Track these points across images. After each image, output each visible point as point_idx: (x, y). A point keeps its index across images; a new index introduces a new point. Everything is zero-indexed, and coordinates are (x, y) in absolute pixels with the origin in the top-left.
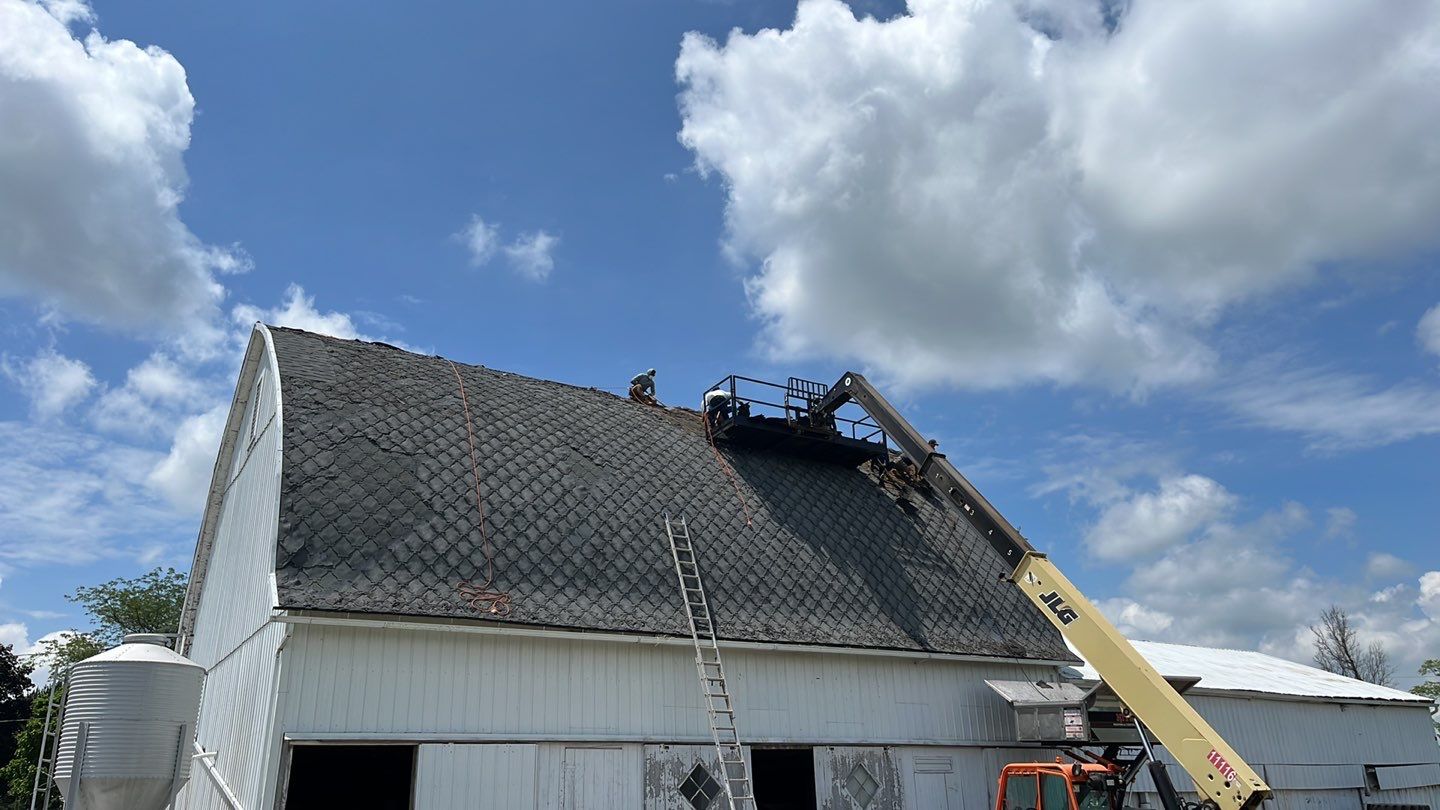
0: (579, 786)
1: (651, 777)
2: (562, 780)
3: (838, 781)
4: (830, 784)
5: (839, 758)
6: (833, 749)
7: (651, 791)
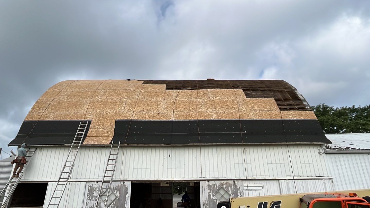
3: (211, 194)
4: (207, 195)
5: (212, 186)
6: (208, 182)
7: (89, 197)
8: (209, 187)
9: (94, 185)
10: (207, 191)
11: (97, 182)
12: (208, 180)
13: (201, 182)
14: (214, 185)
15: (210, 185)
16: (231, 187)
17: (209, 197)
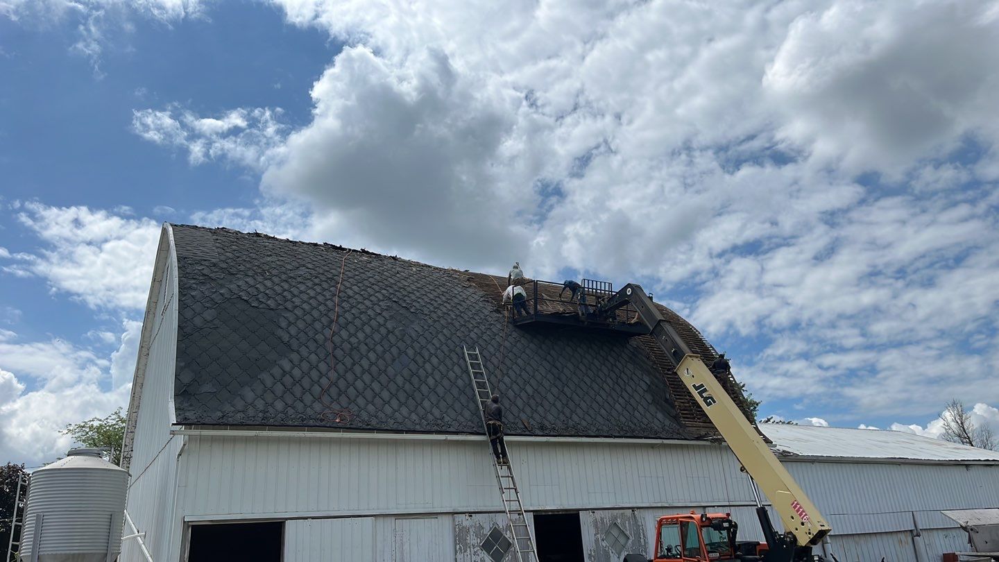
0: (406, 547)
1: (460, 537)
2: (394, 543)
3: (599, 536)
4: (593, 539)
5: (599, 519)
6: (594, 512)
7: (460, 548)
8: (595, 522)
9: (465, 521)
10: (593, 531)
11: (471, 514)
12: (593, 510)
13: (581, 513)
14: (602, 519)
15: (596, 519)
16: (629, 523)
17: (596, 541)
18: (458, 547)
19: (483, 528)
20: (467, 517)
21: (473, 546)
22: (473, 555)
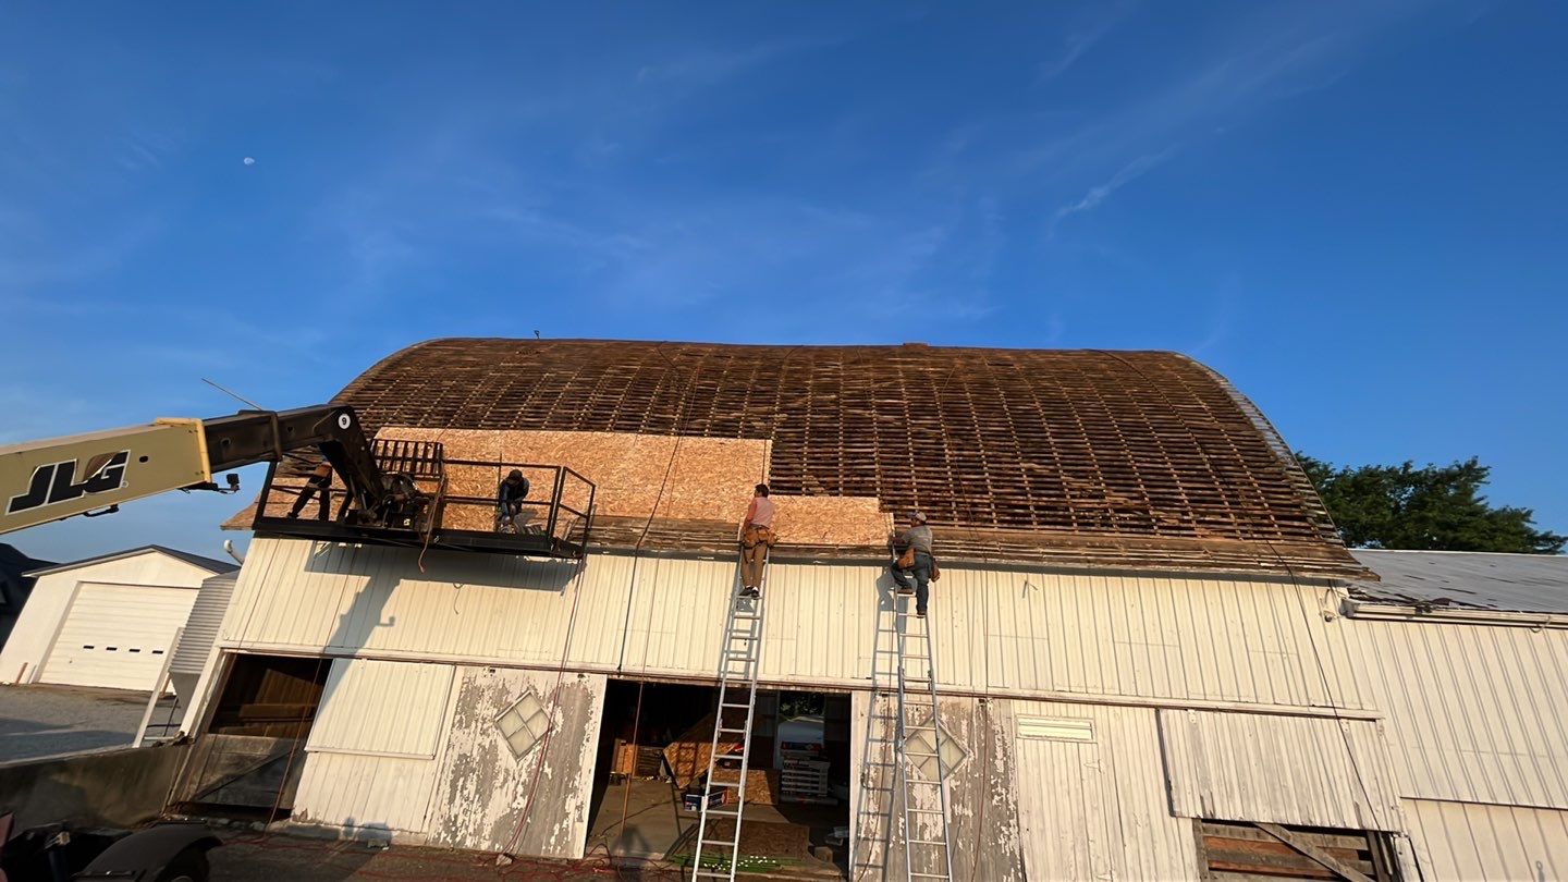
1: (465, 703)
4: (876, 746)
6: (884, 696)
7: (461, 721)
10: (876, 733)
11: (493, 668)
12: (884, 692)
13: (855, 695)
15: (889, 709)
16: (970, 724)
17: (884, 752)
18: (458, 717)
19: (508, 692)
20: (486, 672)
21: (484, 720)
22: (478, 734)
